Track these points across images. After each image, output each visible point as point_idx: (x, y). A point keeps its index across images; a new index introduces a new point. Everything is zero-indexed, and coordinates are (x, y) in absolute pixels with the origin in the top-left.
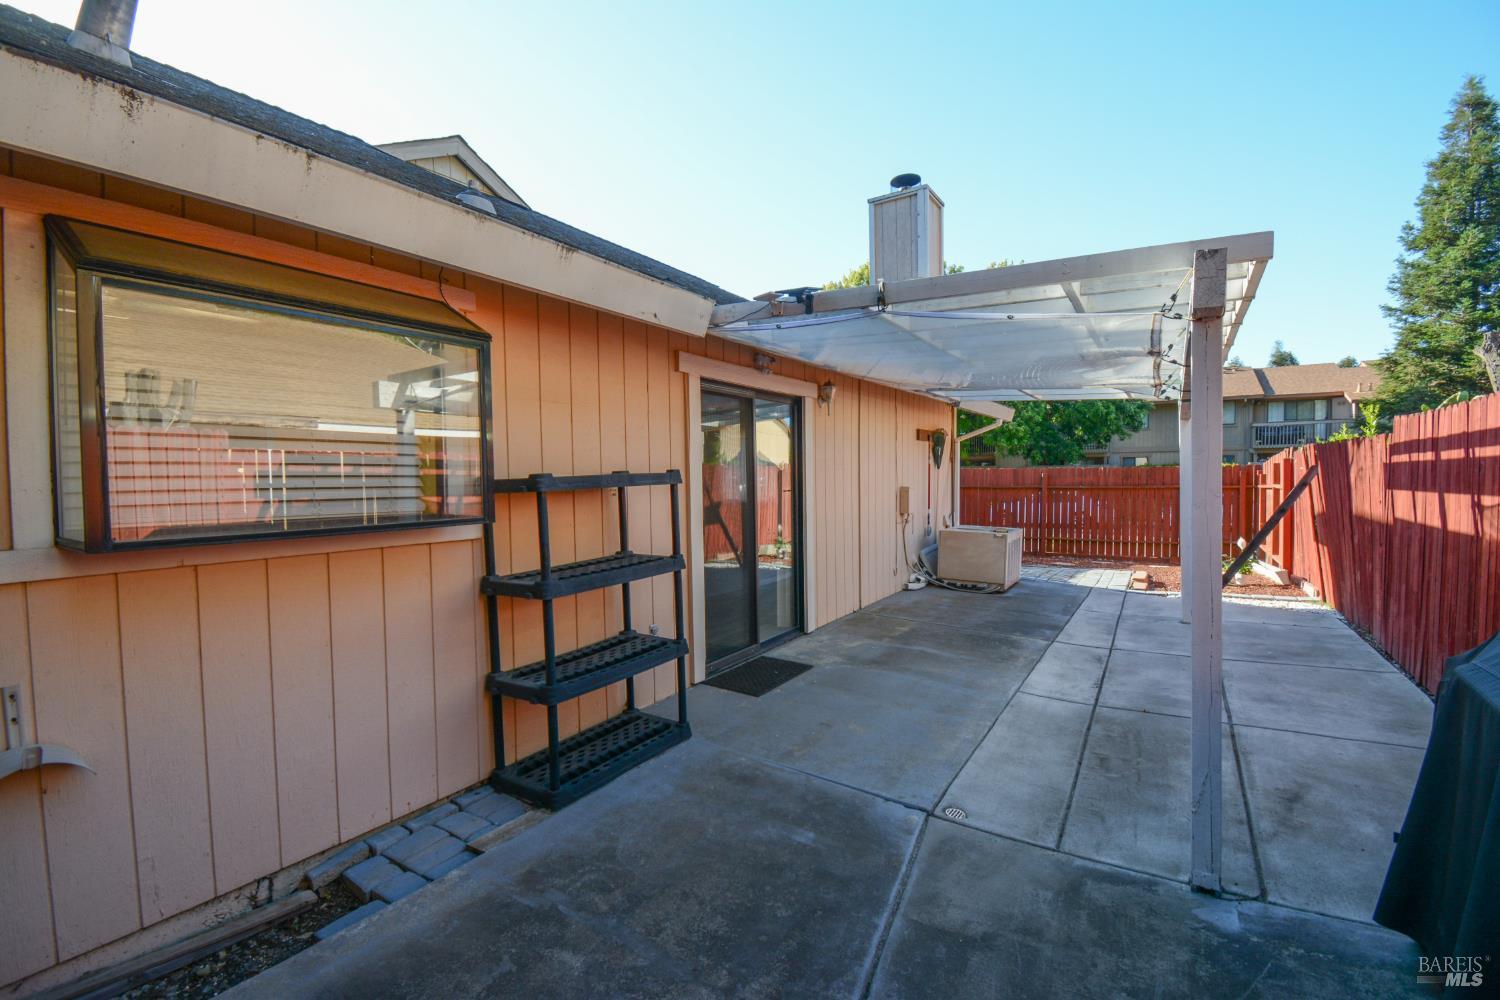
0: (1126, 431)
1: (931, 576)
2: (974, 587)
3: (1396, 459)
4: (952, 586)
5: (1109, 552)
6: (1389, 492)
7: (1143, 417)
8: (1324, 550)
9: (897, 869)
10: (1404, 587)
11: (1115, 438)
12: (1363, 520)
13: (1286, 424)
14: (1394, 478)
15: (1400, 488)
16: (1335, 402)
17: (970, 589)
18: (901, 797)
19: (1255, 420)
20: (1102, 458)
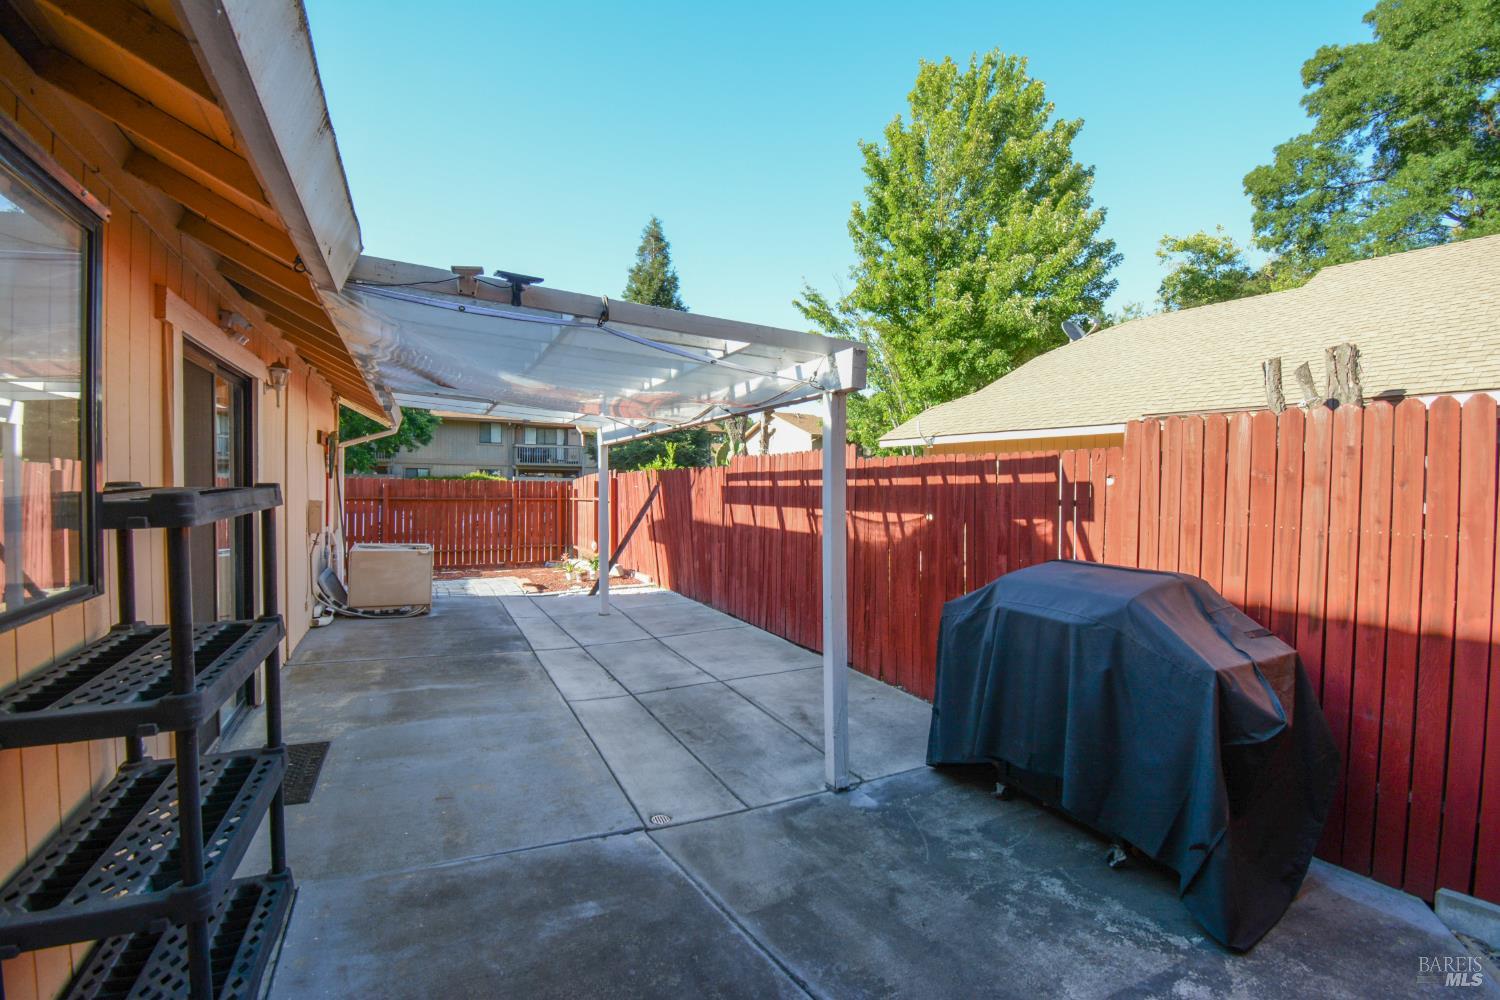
0: (414, 441)
1: (340, 606)
2: (398, 613)
3: (732, 483)
4: (370, 614)
5: (452, 561)
6: (727, 506)
7: (432, 429)
8: (661, 547)
9: (689, 885)
10: (745, 569)
11: (403, 449)
12: (701, 525)
13: (538, 446)
14: (730, 496)
15: (739, 503)
16: (570, 431)
17: (391, 614)
18: (611, 829)
19: (516, 441)
20: (385, 468)
